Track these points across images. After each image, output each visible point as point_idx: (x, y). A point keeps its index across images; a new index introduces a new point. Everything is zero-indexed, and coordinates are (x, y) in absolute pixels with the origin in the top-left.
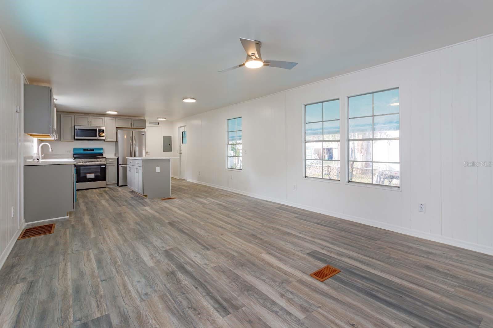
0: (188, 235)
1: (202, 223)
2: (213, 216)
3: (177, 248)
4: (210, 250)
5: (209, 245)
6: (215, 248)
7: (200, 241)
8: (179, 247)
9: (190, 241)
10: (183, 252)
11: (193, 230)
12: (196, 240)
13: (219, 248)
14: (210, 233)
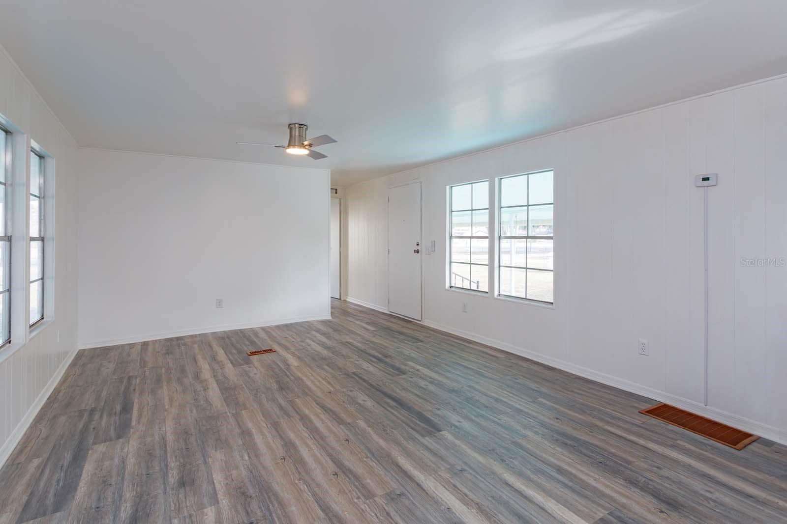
0: (385, 394)
1: (362, 424)
2: (330, 455)
3: (393, 376)
4: (352, 373)
5: (352, 377)
6: (345, 374)
7: (364, 383)
8: (390, 377)
9: (378, 383)
10: (383, 371)
11: (378, 403)
12: (371, 385)
13: (341, 374)
14: (348, 395)
